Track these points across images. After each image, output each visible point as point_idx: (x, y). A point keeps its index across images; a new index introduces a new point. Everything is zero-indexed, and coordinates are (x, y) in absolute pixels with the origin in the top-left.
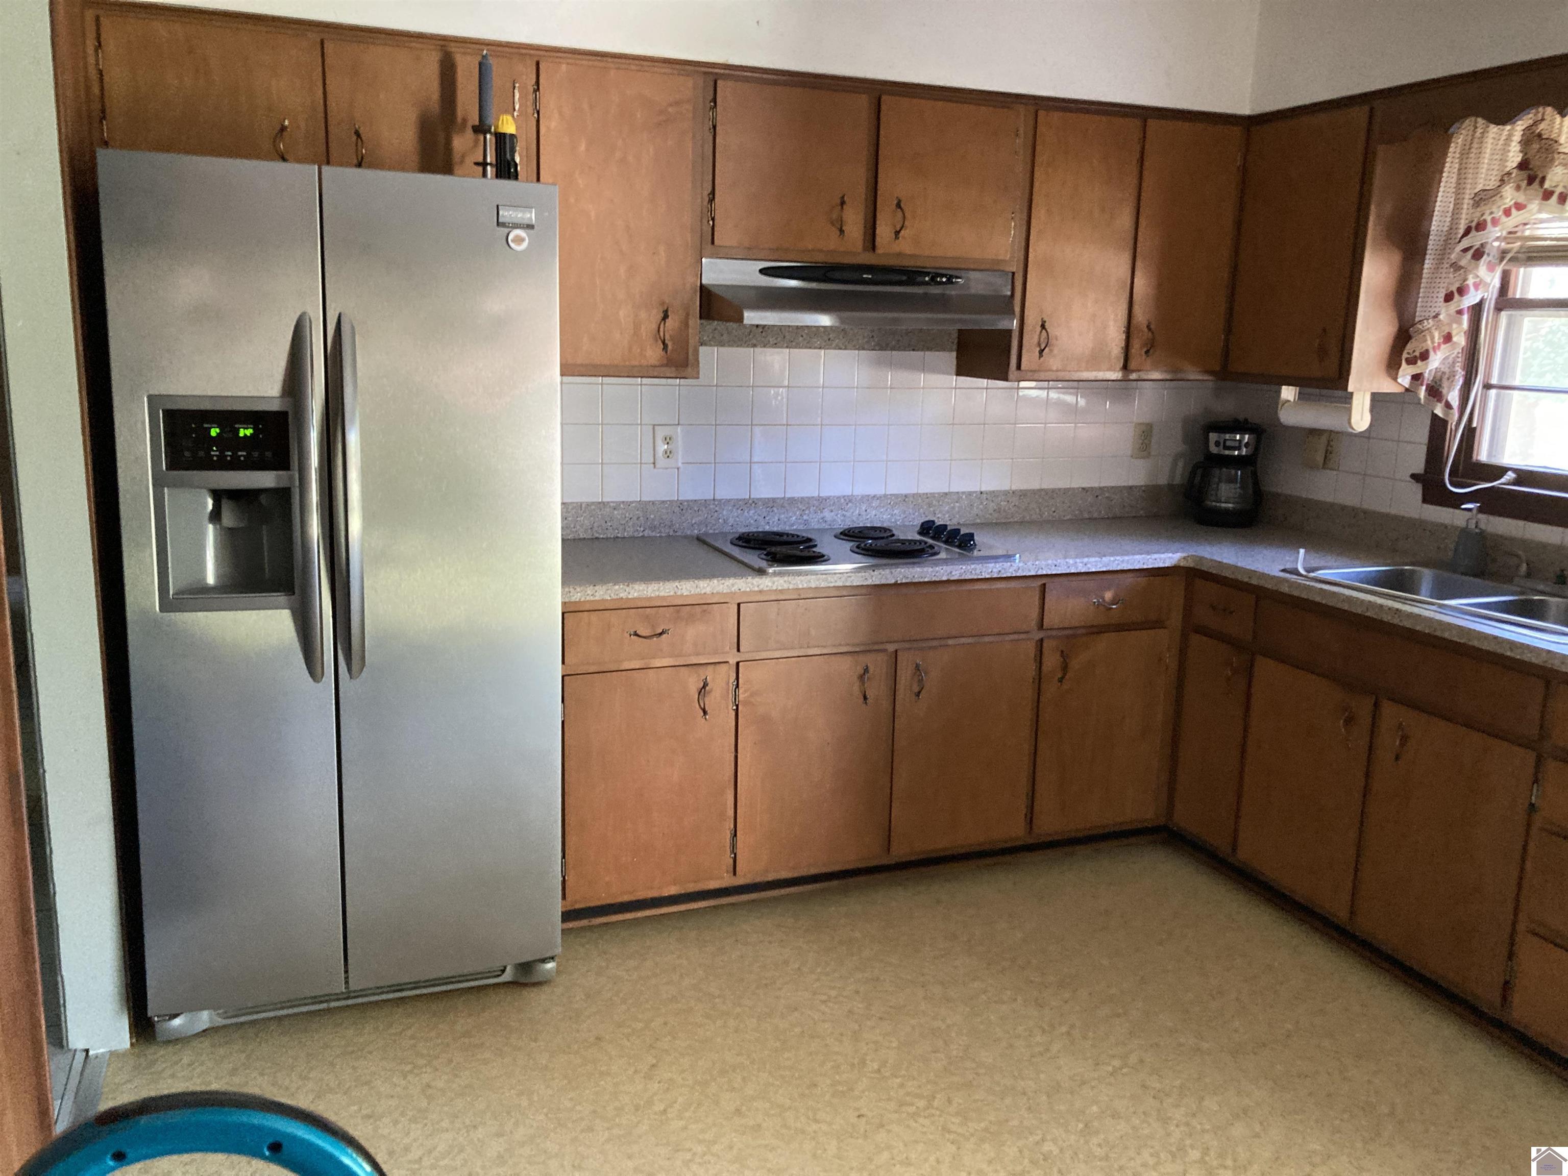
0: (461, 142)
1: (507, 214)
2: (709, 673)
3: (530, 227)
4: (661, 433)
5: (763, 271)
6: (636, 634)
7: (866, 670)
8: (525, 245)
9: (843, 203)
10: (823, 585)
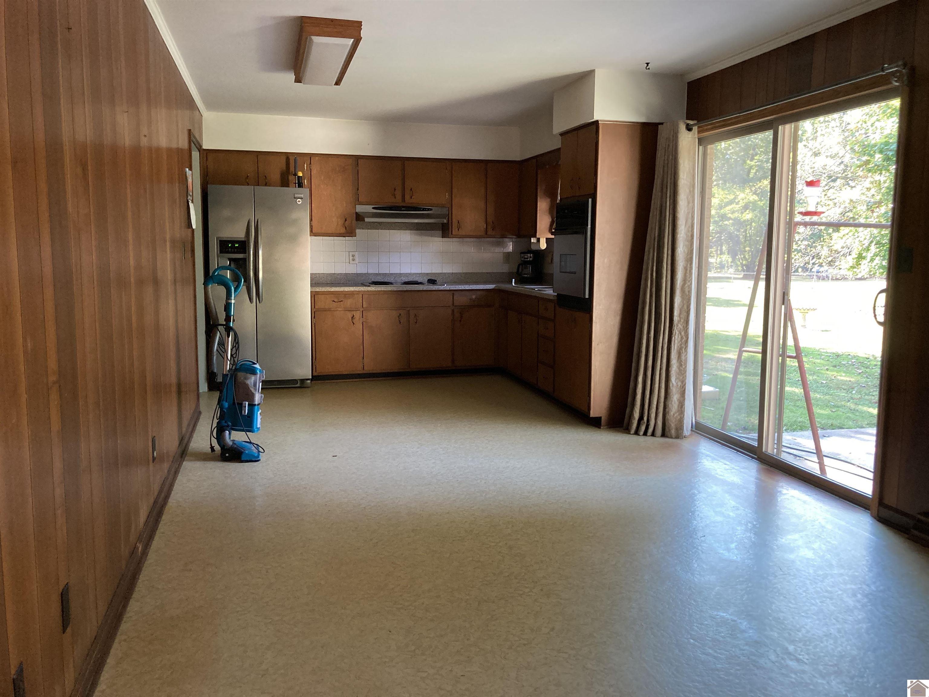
0: (291, 178)
1: (296, 196)
2: (354, 313)
3: (302, 198)
4: (351, 254)
5: (373, 208)
6: (334, 301)
7: (400, 314)
8: (300, 203)
9: (395, 190)
10: (385, 290)
